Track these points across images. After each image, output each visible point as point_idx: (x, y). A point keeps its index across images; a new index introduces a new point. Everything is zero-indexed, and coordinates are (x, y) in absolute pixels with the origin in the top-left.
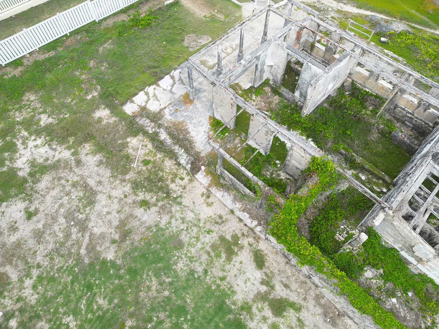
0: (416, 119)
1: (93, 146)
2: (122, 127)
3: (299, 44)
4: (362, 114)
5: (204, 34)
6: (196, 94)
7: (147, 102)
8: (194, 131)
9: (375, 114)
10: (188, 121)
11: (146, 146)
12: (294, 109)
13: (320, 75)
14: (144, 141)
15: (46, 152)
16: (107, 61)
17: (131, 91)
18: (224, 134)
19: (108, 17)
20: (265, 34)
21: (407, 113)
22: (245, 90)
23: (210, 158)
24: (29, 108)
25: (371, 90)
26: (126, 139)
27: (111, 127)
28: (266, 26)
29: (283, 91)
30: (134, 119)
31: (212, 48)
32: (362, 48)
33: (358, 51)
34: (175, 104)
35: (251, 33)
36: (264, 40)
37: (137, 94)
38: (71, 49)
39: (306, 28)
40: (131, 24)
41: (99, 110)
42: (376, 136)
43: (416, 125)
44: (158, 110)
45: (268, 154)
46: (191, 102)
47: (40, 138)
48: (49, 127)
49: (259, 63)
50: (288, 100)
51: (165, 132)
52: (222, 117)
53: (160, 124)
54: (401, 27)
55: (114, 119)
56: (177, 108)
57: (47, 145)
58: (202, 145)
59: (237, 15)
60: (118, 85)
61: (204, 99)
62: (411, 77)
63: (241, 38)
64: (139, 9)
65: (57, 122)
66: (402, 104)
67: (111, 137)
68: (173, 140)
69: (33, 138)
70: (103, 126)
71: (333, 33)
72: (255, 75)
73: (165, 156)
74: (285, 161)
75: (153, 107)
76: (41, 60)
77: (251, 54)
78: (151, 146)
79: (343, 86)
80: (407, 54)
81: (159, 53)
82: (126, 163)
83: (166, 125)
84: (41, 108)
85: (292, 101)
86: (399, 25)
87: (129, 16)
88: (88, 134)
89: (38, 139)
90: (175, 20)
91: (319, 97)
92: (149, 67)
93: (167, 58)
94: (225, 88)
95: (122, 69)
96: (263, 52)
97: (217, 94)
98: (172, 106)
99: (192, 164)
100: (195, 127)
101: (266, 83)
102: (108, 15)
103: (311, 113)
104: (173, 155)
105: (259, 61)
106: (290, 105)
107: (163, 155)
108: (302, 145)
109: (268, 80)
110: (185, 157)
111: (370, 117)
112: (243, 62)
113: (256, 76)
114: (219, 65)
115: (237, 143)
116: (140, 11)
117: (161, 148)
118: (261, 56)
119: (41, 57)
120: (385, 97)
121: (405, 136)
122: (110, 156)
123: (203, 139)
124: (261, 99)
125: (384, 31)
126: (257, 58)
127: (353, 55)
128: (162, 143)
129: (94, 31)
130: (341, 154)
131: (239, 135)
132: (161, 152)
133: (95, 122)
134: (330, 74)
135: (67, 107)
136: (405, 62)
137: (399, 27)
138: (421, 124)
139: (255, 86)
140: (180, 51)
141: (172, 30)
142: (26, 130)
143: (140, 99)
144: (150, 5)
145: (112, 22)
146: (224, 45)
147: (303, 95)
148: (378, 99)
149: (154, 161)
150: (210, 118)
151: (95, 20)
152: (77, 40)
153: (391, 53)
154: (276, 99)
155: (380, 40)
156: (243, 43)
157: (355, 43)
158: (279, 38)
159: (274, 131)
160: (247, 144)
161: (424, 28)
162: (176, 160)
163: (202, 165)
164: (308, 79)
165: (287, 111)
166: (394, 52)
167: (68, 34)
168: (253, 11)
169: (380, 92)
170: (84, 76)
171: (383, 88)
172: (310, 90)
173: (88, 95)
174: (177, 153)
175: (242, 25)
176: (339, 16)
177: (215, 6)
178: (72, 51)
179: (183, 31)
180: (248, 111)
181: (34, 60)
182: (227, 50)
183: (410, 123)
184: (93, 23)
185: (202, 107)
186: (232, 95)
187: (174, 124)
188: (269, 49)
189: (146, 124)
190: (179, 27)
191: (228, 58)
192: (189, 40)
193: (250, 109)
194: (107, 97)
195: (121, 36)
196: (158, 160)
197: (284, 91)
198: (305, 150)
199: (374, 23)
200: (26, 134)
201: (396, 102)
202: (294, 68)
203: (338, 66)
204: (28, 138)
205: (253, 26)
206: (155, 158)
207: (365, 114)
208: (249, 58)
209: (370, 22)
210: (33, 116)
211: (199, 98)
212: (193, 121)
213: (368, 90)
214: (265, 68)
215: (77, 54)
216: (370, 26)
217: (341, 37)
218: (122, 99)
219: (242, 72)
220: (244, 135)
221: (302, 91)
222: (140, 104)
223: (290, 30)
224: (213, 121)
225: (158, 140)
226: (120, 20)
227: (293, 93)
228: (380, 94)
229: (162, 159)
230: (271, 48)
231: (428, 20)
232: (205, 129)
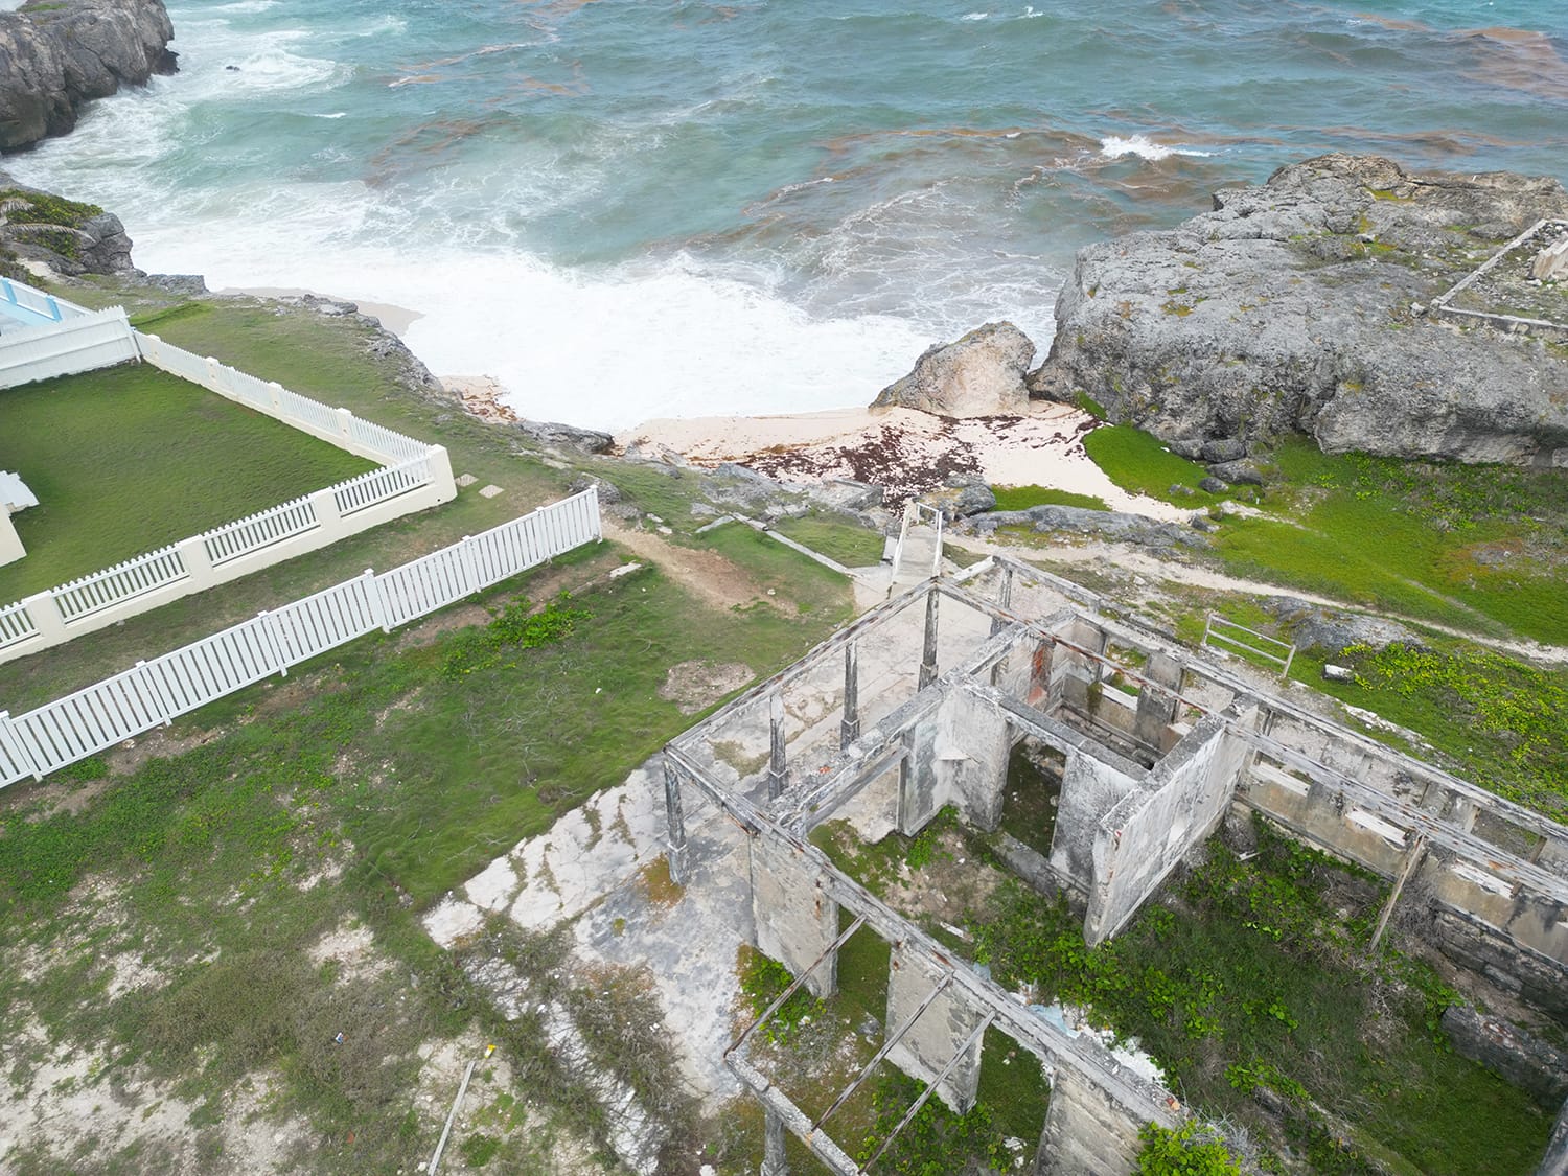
0: (1524, 959)
1: (282, 1082)
2: (407, 999)
3: (1046, 688)
4: (1315, 937)
5: (731, 661)
6: (694, 864)
7: (513, 898)
8: (678, 1010)
9: (1363, 939)
10: (658, 970)
11: (488, 1077)
12: (1057, 917)
13: (1129, 796)
14: (482, 1056)
15: (98, 1109)
16: (395, 754)
17: (461, 859)
18: (794, 1020)
19: (426, 618)
20: (930, 658)
21: (1482, 932)
22: (871, 846)
23: (739, 1128)
24: (84, 929)
25: (1326, 845)
26: (415, 1046)
27: (367, 997)
28: (929, 634)
29: (1009, 849)
30: (457, 963)
31: (749, 708)
32: (1262, 705)
33: (1250, 714)
34: (615, 903)
35: (886, 656)
36: (928, 678)
37: (481, 868)
38: (284, 718)
39: (1060, 641)
40: (494, 636)
41: (335, 931)
42: (1388, 1025)
43: (1531, 980)
44: (551, 925)
45: (970, 1106)
46: (675, 892)
47: (90, 1049)
48: (133, 1004)
49: (914, 755)
50: (1032, 884)
51: (566, 1015)
52: (785, 949)
53: (552, 982)
54: (1386, 633)
55: (382, 965)
56: (621, 916)
57: (106, 1080)
58: (709, 1067)
59: (839, 603)
60: (419, 835)
61: (723, 882)
62: (1459, 803)
63: (847, 674)
64: (527, 592)
65: (169, 982)
66: (1455, 900)
67: (359, 1040)
68: (593, 1047)
69: (63, 1049)
70: (338, 996)
71: (1155, 658)
72: (903, 794)
73: (556, 1121)
74: (1042, 1142)
75: (535, 914)
76: (170, 758)
77: (880, 726)
78: (508, 1074)
79: (1222, 830)
80: (1429, 716)
81: (578, 725)
82: (399, 1155)
83: (573, 986)
84: (125, 928)
85: (1048, 886)
86: (1379, 627)
87: (493, 613)
88: (274, 1031)
89: (82, 1053)
90: (641, 620)
91: (1142, 872)
92: (538, 772)
93: (603, 738)
94: (793, 842)
95: (442, 781)
96: (923, 718)
97: (765, 864)
98: (604, 911)
99: (664, 1154)
100: (683, 992)
101: (945, 819)
102: (425, 611)
103: (1120, 933)
104: (588, 1118)
105: (910, 746)
106: (1042, 900)
107: (550, 1116)
108: (1097, 1076)
109: (950, 809)
110: (638, 1125)
111: (1348, 948)
112: (854, 751)
113: (907, 795)
114: (775, 759)
115: (845, 1057)
116: (529, 597)
117: (544, 1084)
118: (917, 732)
119: (178, 748)
120: (1386, 872)
121: (1502, 1028)
122: (342, 1124)
123: (713, 1039)
124: (932, 877)
125: (1333, 646)
126: (906, 737)
127: (1232, 729)
128: (551, 1060)
129: (373, 660)
130: (1268, 1108)
131: (855, 1025)
132: (543, 1101)
133: (310, 982)
134: (1163, 790)
135: (221, 922)
136: (1427, 746)
137: (1377, 631)
138: (1552, 979)
139: (907, 833)
140: (647, 716)
141: (627, 651)
142: (46, 1018)
143: (490, 885)
144: (564, 581)
145: (434, 633)
146: (796, 692)
147: (1081, 866)
148: (1363, 880)
149: (510, 1146)
150: (743, 952)
151: (380, 628)
152: (309, 690)
153: (1370, 718)
154: (986, 879)
155: (1324, 673)
156: (855, 689)
157: (1234, 689)
158: (974, 673)
159: (982, 1012)
160: (885, 1063)
161: (1464, 635)
162: (599, 1139)
163: (704, 1160)
164: (1092, 810)
165: (1033, 925)
166: (1383, 713)
167: (285, 674)
168: (890, 590)
169: (1364, 853)
170: (306, 809)
171: (1370, 838)
172: (1102, 851)
173: (307, 878)
174: (606, 1104)
175: (848, 634)
176: (1172, 601)
177: (768, 578)
178: (285, 727)
179: (663, 653)
180: (879, 930)
181: (146, 759)
182: (806, 709)
183: (1508, 973)
184: (371, 638)
185: (713, 910)
186: (816, 871)
187: (605, 980)
188: (942, 710)
189: (499, 984)
190: (650, 642)
191: (808, 736)
192: (679, 682)
193: (885, 921)
194: (372, 882)
195: (458, 673)
196: (528, 1138)
197: (1012, 847)
198: (1110, 1097)
199: (1292, 622)
200: (38, 1032)
201: (1429, 892)
202: (1040, 767)
203: (1187, 765)
204: (44, 1050)
205: (891, 633)
206: (515, 1132)
207: (1327, 936)
208: (874, 740)
209: (1276, 617)
210: (88, 963)
211: (704, 878)
212: (678, 969)
213: (1317, 847)
214: (937, 768)
215: (300, 735)
216: (1281, 629)
217: (1183, 670)
218: (424, 887)
219: (854, 784)
220: (873, 1021)
221: (1078, 851)
222: (486, 906)
223: (1008, 647)
224: (756, 965)
225: (536, 1051)
226: (462, 625)
227: (1047, 855)
228: (1365, 861)
229: (545, 1133)
230: (949, 708)
231: (1470, 610)
232: (720, 1001)
